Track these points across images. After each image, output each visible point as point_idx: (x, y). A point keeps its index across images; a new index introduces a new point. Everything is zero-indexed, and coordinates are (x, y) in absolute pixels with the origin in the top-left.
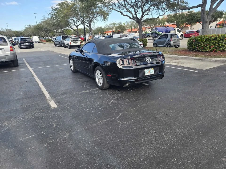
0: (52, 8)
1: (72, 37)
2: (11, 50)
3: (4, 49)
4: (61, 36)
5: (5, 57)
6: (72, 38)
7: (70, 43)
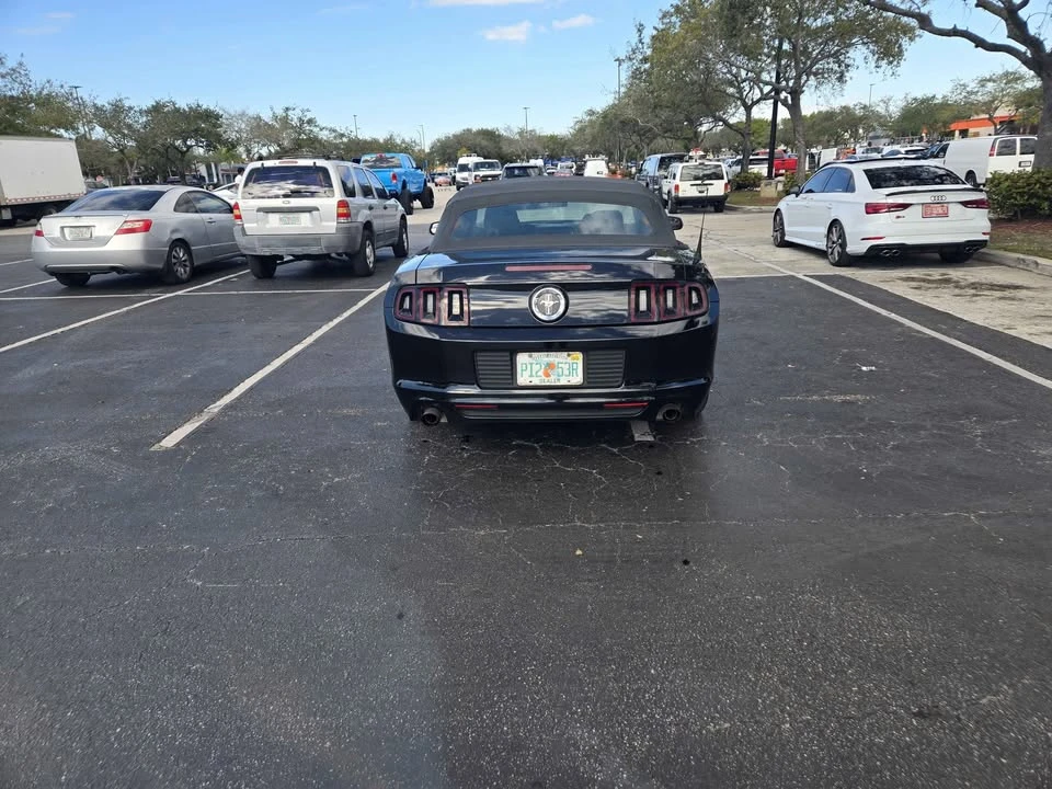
0: (639, 30)
1: (691, 158)
2: (339, 215)
3: (317, 209)
4: (659, 156)
5: (316, 239)
6: (692, 163)
7: (677, 187)
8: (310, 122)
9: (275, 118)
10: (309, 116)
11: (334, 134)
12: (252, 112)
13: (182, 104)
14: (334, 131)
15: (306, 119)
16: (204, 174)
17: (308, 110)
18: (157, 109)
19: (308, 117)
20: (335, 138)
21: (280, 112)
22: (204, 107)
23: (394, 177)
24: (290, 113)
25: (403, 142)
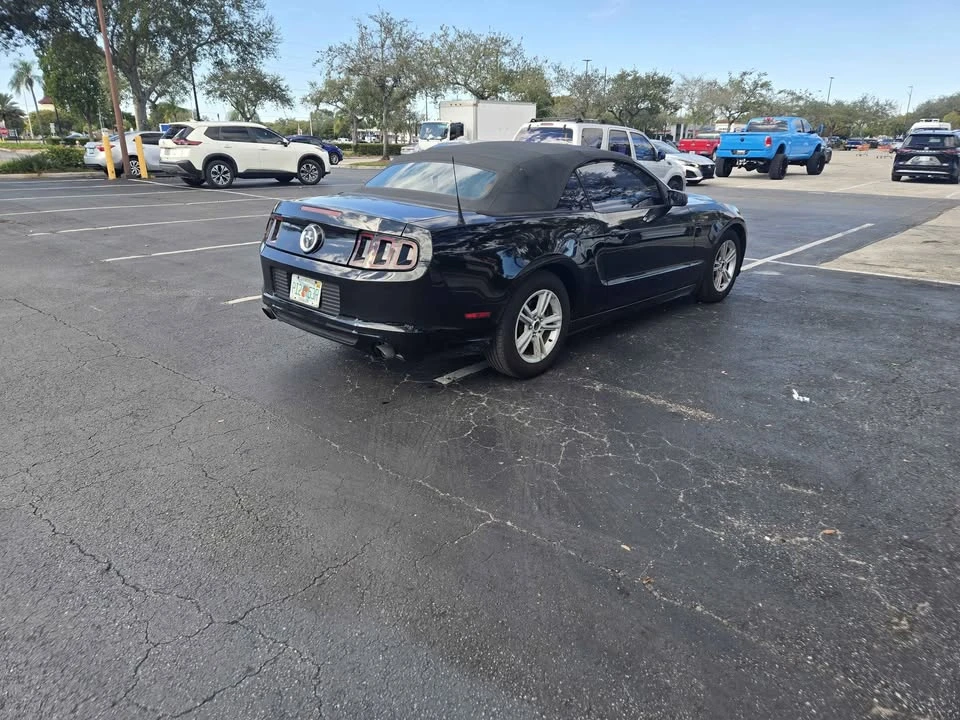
8: (765, 85)
9: (731, 82)
10: (765, 79)
11: (790, 97)
12: (707, 78)
13: (642, 74)
14: (793, 94)
15: (760, 83)
16: (673, 133)
17: (765, 74)
18: (622, 77)
19: (763, 81)
20: (792, 101)
21: (736, 76)
22: (660, 75)
23: (769, 141)
24: (746, 77)
25: (877, 104)
